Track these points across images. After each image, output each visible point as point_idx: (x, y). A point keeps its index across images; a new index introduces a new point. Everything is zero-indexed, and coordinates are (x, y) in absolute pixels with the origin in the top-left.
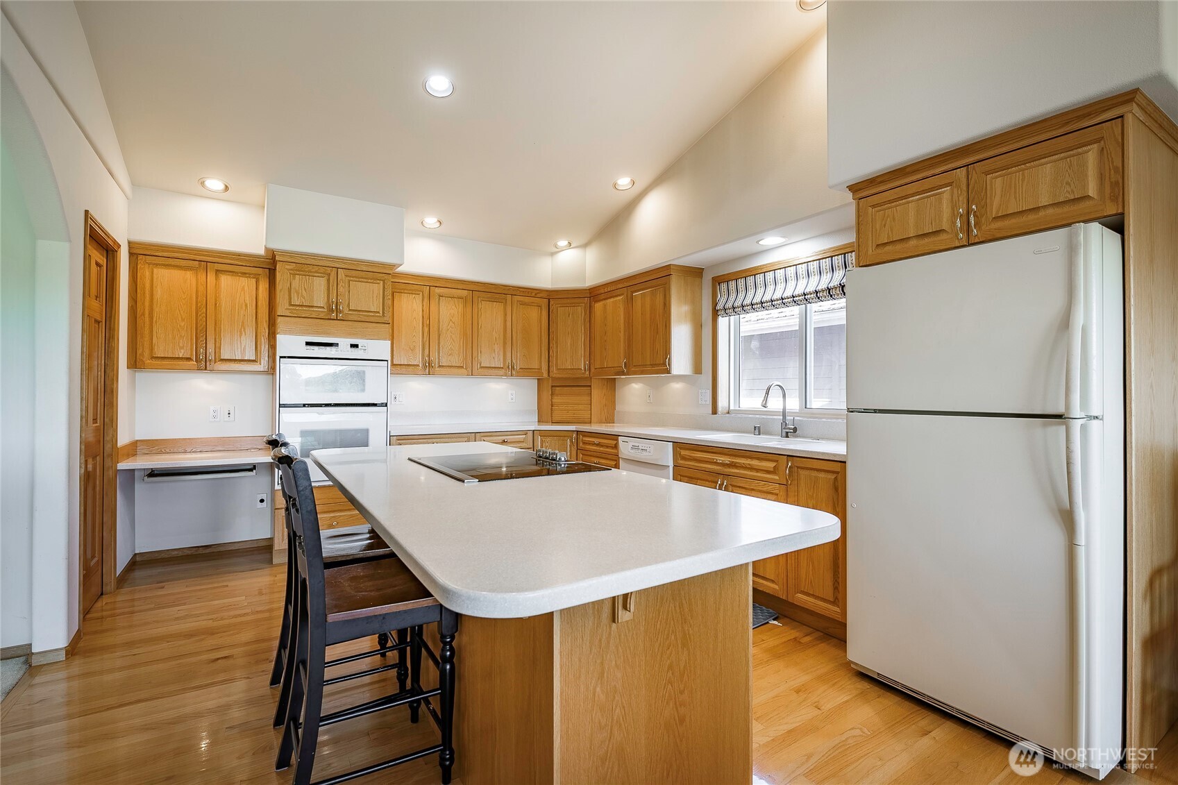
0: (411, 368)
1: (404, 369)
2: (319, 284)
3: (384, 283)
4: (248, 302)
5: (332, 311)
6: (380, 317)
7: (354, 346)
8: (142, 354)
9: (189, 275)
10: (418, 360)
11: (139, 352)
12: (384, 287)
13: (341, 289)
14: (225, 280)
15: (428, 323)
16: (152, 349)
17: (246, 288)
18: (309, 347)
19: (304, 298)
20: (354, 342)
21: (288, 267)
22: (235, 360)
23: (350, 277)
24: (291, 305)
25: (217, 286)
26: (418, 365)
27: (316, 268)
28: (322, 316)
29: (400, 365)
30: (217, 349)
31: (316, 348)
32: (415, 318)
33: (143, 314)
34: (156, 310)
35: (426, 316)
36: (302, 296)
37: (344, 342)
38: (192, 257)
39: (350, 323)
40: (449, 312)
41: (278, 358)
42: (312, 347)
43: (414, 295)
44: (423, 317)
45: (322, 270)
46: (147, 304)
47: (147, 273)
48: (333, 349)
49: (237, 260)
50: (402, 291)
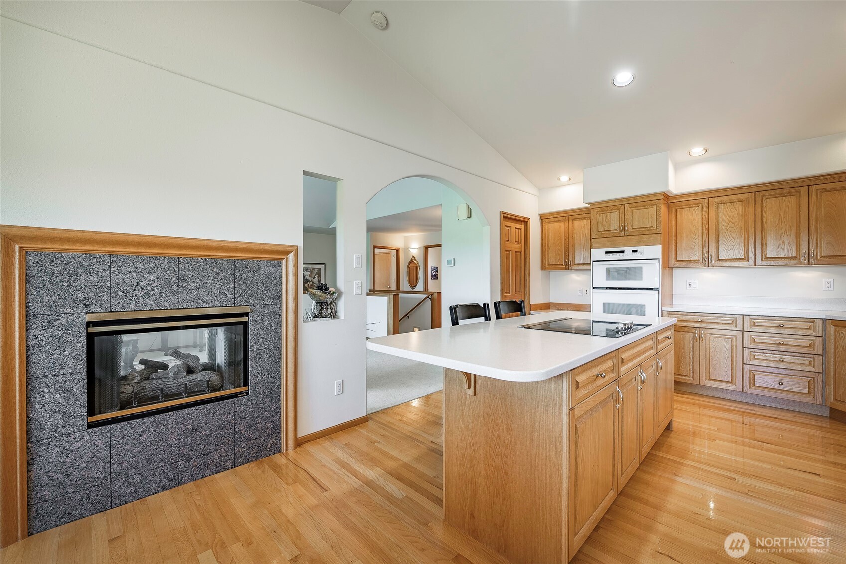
0: (692, 264)
1: (686, 264)
2: (614, 216)
3: (656, 206)
4: (586, 233)
5: (621, 231)
6: (654, 230)
7: (634, 251)
8: (545, 264)
9: (562, 224)
10: (697, 256)
11: (544, 263)
12: (656, 209)
13: (627, 217)
14: (576, 223)
15: (707, 227)
16: (548, 261)
17: (586, 225)
18: (607, 255)
19: (605, 226)
20: (635, 249)
21: (597, 211)
22: (581, 264)
23: (633, 208)
24: (599, 232)
25: (573, 227)
26: (698, 260)
27: (612, 207)
28: (616, 235)
29: (683, 261)
30: (573, 258)
31: (611, 255)
32: (695, 225)
33: (545, 246)
34: (550, 243)
35: (705, 222)
36: (604, 225)
37: (628, 250)
38: (562, 215)
39: (633, 237)
40: (728, 214)
41: (592, 262)
42: (609, 254)
43: (693, 209)
44: (703, 223)
45: (615, 207)
46: (547, 241)
47: (547, 227)
48: (621, 254)
49: (581, 212)
50: (684, 207)
